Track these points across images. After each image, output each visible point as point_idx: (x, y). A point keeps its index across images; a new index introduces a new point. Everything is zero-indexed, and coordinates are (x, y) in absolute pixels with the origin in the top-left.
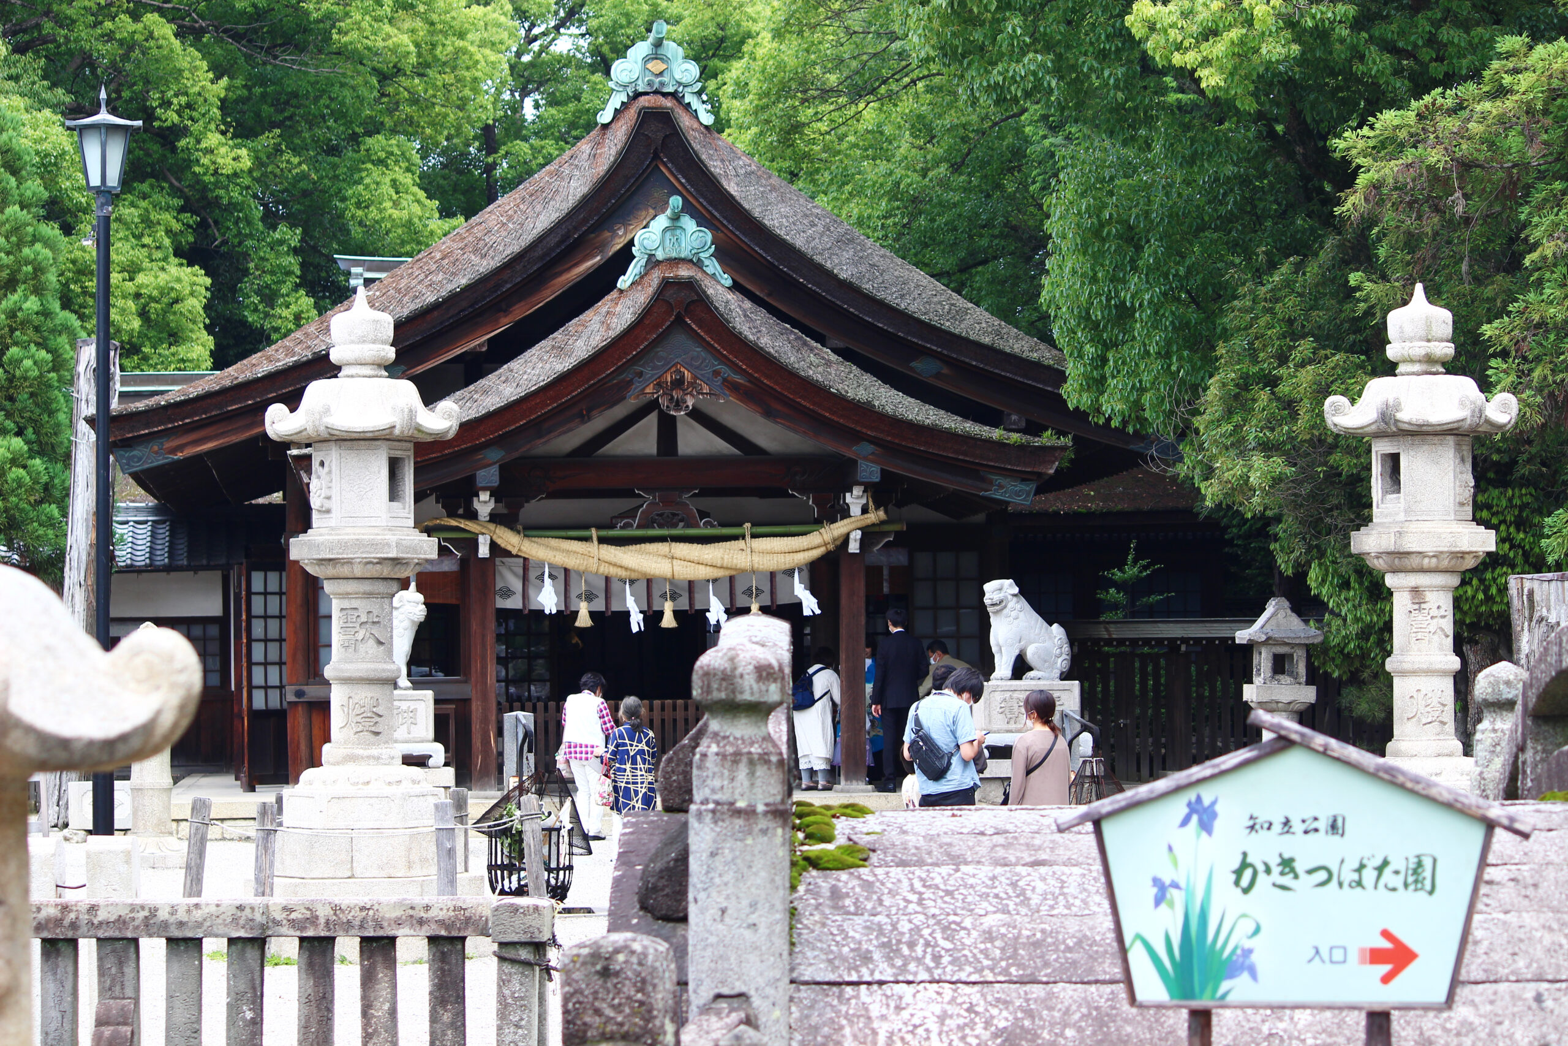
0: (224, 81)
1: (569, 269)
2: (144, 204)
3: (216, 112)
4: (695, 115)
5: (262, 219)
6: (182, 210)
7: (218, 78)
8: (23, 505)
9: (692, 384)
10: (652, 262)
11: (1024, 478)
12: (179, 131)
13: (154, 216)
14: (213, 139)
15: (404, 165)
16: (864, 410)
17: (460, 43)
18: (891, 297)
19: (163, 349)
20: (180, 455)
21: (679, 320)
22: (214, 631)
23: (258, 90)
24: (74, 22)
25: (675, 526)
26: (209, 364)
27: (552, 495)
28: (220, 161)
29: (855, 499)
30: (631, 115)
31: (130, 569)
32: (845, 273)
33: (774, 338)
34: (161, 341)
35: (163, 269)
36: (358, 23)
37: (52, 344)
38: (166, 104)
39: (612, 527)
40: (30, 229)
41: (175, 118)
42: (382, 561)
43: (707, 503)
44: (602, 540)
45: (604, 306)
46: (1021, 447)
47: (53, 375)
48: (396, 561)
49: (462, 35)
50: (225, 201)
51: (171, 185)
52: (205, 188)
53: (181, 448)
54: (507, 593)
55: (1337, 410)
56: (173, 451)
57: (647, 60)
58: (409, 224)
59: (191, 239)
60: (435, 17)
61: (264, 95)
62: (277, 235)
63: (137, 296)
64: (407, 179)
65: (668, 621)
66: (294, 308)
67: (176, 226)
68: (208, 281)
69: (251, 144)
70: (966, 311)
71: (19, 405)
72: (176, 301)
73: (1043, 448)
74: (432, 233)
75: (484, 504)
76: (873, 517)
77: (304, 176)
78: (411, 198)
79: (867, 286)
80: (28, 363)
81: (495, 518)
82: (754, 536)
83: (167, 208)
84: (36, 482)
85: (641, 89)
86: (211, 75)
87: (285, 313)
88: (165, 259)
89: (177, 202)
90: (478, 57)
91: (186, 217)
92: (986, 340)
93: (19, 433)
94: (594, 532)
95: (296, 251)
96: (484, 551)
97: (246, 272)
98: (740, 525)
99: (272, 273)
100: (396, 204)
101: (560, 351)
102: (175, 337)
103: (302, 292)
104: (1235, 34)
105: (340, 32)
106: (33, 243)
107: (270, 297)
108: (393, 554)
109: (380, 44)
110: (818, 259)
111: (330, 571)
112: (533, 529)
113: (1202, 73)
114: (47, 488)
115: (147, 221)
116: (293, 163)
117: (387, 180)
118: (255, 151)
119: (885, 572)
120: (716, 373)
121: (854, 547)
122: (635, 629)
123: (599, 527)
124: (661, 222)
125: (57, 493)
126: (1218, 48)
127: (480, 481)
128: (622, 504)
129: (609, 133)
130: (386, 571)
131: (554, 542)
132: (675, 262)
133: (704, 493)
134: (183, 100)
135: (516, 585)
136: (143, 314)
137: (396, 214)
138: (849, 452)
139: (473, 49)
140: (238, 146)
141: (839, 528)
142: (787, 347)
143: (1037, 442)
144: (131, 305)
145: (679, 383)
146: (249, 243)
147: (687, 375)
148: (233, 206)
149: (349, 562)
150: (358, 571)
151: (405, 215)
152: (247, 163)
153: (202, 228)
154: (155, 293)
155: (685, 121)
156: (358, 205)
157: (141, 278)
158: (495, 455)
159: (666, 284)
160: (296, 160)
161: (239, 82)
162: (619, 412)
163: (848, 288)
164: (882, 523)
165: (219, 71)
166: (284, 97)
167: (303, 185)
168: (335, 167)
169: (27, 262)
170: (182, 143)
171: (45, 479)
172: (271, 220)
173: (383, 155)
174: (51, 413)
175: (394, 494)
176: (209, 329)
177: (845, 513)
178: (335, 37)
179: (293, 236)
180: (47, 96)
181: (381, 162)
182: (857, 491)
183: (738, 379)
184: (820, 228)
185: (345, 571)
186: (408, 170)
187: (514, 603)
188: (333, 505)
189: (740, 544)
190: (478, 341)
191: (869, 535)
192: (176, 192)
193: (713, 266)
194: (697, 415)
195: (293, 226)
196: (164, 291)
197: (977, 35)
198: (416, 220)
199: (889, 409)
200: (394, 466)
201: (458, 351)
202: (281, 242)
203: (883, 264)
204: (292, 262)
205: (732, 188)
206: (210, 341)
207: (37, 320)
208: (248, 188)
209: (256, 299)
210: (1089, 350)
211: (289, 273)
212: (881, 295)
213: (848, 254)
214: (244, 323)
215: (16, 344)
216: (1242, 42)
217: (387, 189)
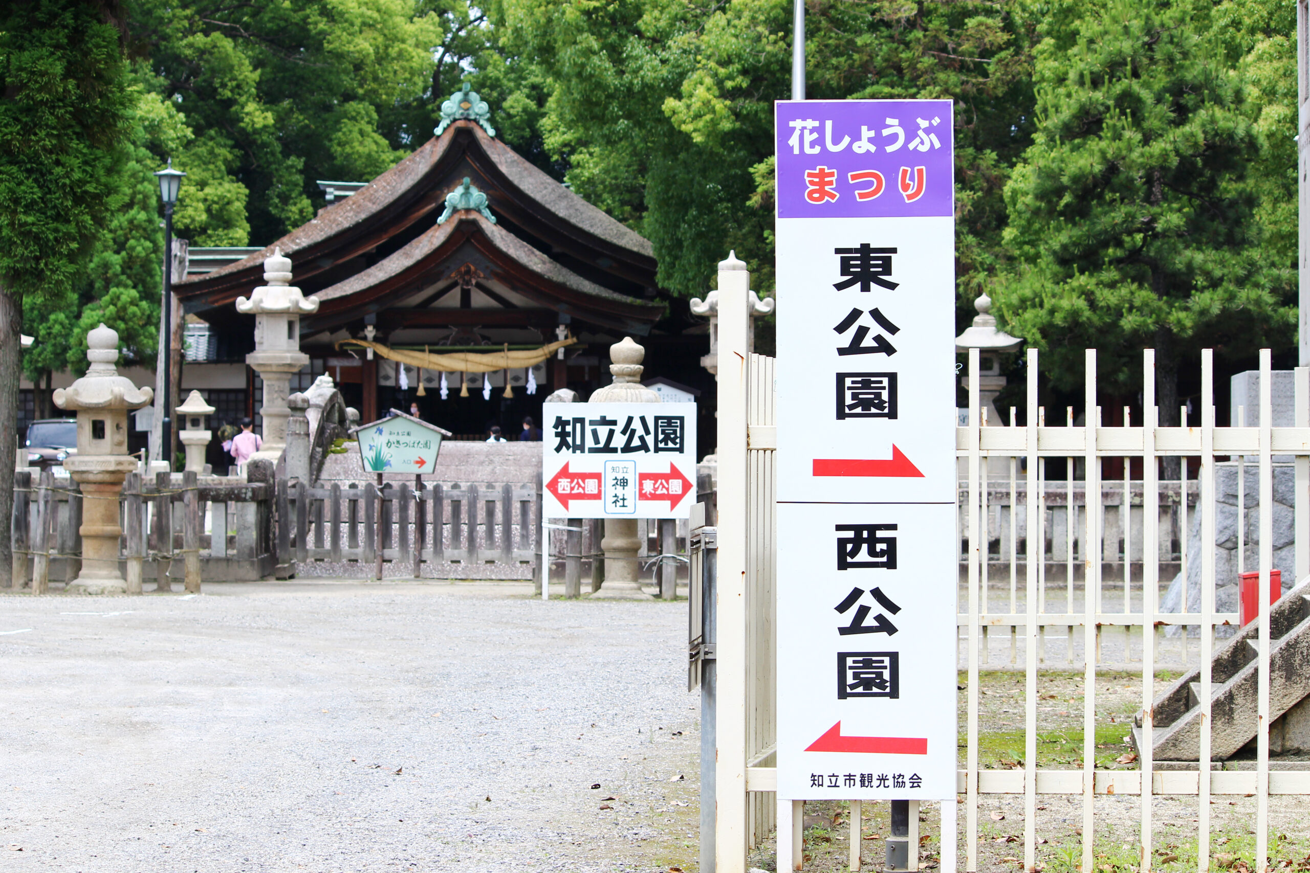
0: (259, 71)
1: (418, 210)
2: (211, 143)
3: (253, 90)
4: (485, 131)
5: (281, 152)
6: (233, 147)
7: (255, 68)
8: (136, 327)
9: (475, 273)
10: (455, 210)
11: (645, 322)
12: (230, 102)
13: (217, 151)
14: (251, 107)
15: (366, 119)
16: (562, 287)
17: (403, 46)
18: (586, 227)
19: (220, 232)
20: (216, 305)
21: (468, 240)
22: (241, 396)
23: (280, 75)
24: (170, 37)
25: (469, 344)
26: (246, 241)
27: (405, 327)
28: (256, 120)
29: (561, 332)
30: (451, 131)
31: (196, 363)
32: (562, 213)
33: (517, 250)
34: (219, 227)
35: (220, 184)
36: (339, 37)
37: (152, 238)
38: (224, 86)
39: (436, 344)
40: (141, 174)
41: (229, 94)
42: (284, 365)
43: (487, 332)
44: (431, 351)
45: (430, 233)
46: (642, 307)
47: (153, 256)
48: (290, 365)
49: (403, 41)
50: (259, 142)
51: (228, 132)
52: (248, 134)
53: (217, 301)
54: (387, 378)
55: (696, 305)
56: (213, 302)
57: (460, 102)
58: (369, 156)
59: (239, 164)
60: (386, 32)
61: (283, 78)
62: (290, 162)
63: (205, 200)
64: (368, 129)
65: (464, 393)
66: (299, 206)
67: (230, 157)
68: (247, 191)
69: (275, 108)
70: (625, 234)
71: (134, 271)
72: (228, 203)
73: (653, 308)
74: (383, 161)
75: (370, 332)
76: (571, 341)
77: (307, 126)
78: (370, 140)
79: (573, 221)
80: (139, 249)
81: (376, 339)
82: (509, 350)
83: (225, 146)
84: (143, 314)
85: (457, 116)
86: (251, 68)
87: (294, 209)
88: (222, 178)
89: (230, 142)
90: (414, 54)
91: (236, 151)
92: (635, 249)
93: (135, 287)
94: (427, 348)
95: (301, 172)
96: (370, 356)
97: (272, 184)
98: (502, 344)
99: (287, 185)
100: (361, 143)
101: (407, 255)
102: (228, 224)
103: (304, 196)
104: (708, 117)
105: (329, 42)
106: (142, 182)
107: (285, 199)
108: (289, 362)
109: (352, 48)
110: (548, 206)
111: (263, 369)
112: (395, 345)
113: (694, 135)
114: (149, 317)
115: (211, 152)
116: (299, 119)
117: (356, 129)
118: (277, 111)
119: (587, 370)
120: (487, 267)
121: (561, 356)
122: (444, 397)
123: (430, 344)
124: (460, 190)
125: (154, 320)
126: (700, 124)
127: (366, 321)
128: (442, 332)
129: (440, 140)
130: (286, 369)
131: (406, 352)
132: (468, 211)
133: (485, 326)
134: (234, 83)
135: (392, 373)
136: (208, 210)
137: (361, 149)
138: (555, 308)
139: (410, 49)
140: (267, 110)
141: (553, 347)
142: (523, 255)
143: (650, 304)
144: (201, 206)
145: (468, 272)
146: (273, 166)
147: (472, 268)
148: (265, 145)
149: (270, 365)
150: (274, 369)
151: (366, 150)
152: (271, 121)
153: (245, 157)
154: (216, 199)
155: (479, 134)
156: (339, 144)
157: (207, 190)
158: (374, 308)
159: (461, 222)
160: (301, 118)
161: (268, 70)
162: (441, 285)
163: (564, 222)
164: (575, 344)
165: (257, 64)
166: (295, 79)
167: (306, 131)
168: (325, 121)
169: (140, 193)
170: (234, 109)
171: (148, 312)
172: (286, 154)
173: (354, 114)
174: (152, 276)
175: (290, 336)
176: (248, 220)
177: (555, 338)
178: (326, 45)
179: (300, 163)
180: (154, 81)
181: (354, 119)
182: (562, 327)
183: (499, 270)
184: (550, 189)
185: (269, 369)
186: (369, 123)
187: (391, 383)
188: (265, 341)
189: (502, 354)
190: (371, 247)
191: (568, 350)
192: (229, 136)
193: (487, 212)
194: (479, 286)
195: (299, 157)
196: (222, 198)
197: (597, 110)
198: (373, 153)
199: (575, 287)
200: (291, 325)
201: (360, 252)
202: (292, 166)
203: (582, 209)
204: (299, 179)
205: (504, 169)
206: (248, 227)
207: (145, 225)
208: (273, 134)
209: (277, 200)
210: (667, 259)
211: (296, 185)
212: (580, 225)
213: (564, 204)
214: (269, 213)
215: (133, 238)
216: (712, 120)
217: (356, 135)
